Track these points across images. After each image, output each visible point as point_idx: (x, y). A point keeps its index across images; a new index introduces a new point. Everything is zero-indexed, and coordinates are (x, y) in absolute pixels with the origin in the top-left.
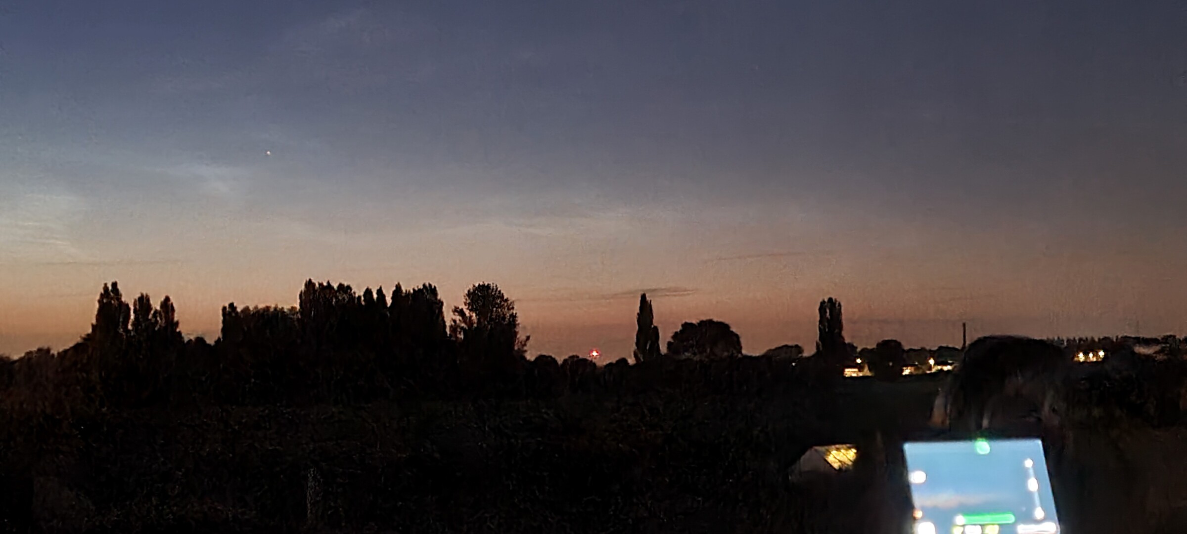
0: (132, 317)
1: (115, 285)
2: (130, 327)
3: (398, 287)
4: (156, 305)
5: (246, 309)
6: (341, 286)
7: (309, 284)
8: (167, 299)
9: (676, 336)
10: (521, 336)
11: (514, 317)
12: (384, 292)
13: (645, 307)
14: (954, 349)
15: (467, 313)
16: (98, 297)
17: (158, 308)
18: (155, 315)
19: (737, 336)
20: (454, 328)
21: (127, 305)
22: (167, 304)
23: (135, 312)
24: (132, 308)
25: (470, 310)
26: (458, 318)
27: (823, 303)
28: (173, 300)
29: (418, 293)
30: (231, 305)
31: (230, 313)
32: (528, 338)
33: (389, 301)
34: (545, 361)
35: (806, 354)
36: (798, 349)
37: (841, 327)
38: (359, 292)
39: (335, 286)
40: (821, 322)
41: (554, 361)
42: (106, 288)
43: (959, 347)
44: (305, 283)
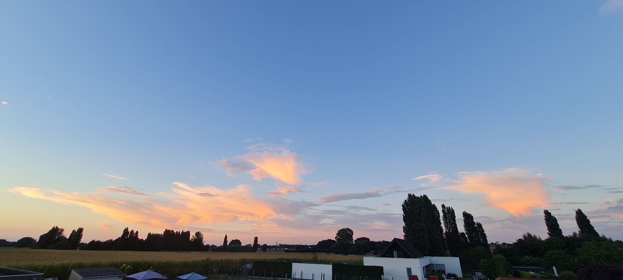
0: (129, 234)
1: (127, 228)
2: (128, 236)
3: (183, 231)
4: (135, 232)
5: (153, 234)
6: (172, 230)
7: (166, 230)
8: (137, 231)
9: (231, 242)
10: (203, 241)
11: (203, 238)
12: (180, 232)
13: (226, 237)
14: (275, 246)
15: (195, 236)
16: (123, 230)
17: (135, 233)
18: (134, 234)
19: (241, 242)
20: (192, 239)
21: (129, 232)
22: (137, 233)
23: (130, 233)
24: (130, 232)
26: (193, 237)
27: (255, 237)
28: (138, 232)
29: (186, 232)
30: (150, 233)
31: (149, 234)
32: (205, 241)
33: (181, 233)
34: (208, 245)
35: (252, 246)
36: (251, 245)
37: (257, 242)
38: (175, 231)
39: (171, 230)
40: (255, 240)
41: (209, 246)
42: (126, 228)
43: (276, 245)
44: (165, 229)
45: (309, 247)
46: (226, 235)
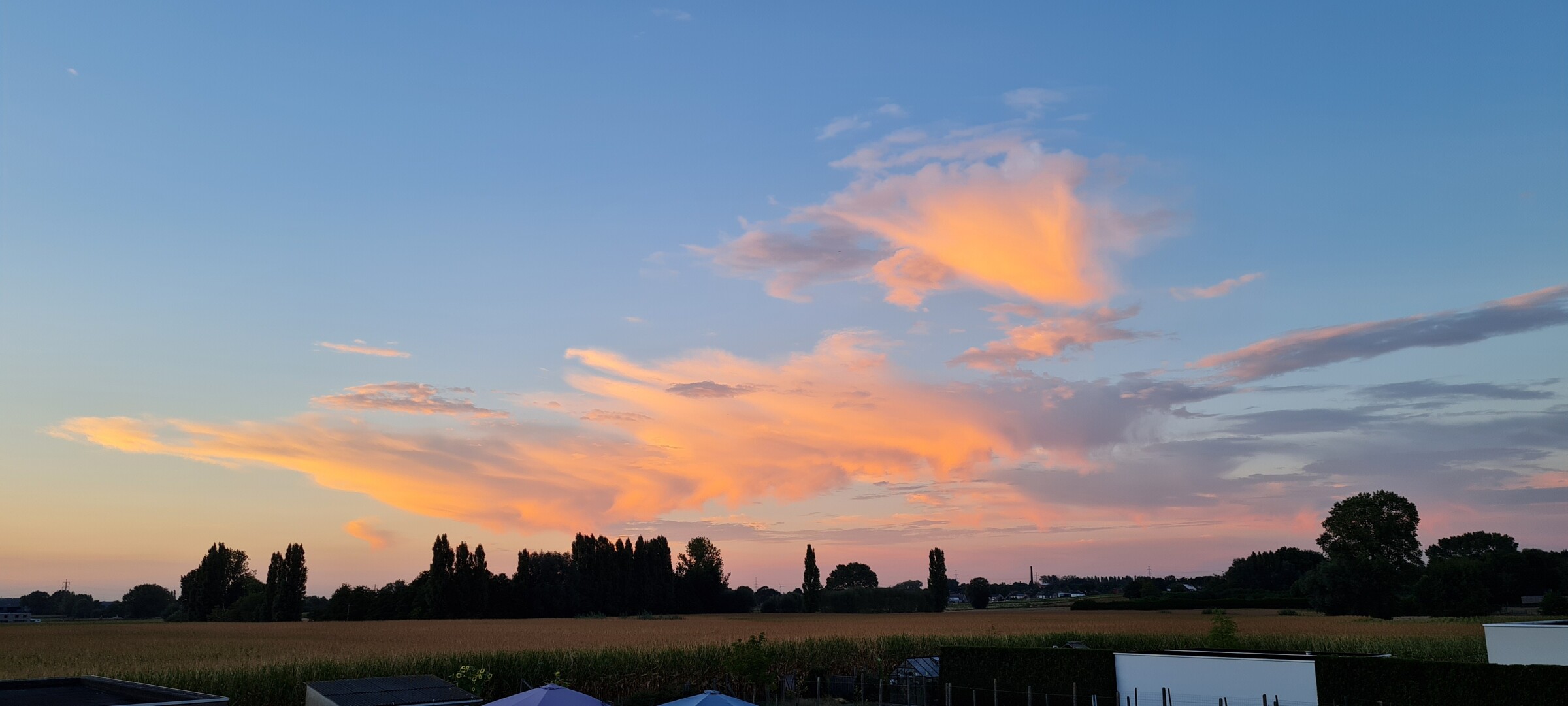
0: (456, 559)
2: (454, 567)
3: (640, 538)
4: (472, 550)
5: (535, 553)
6: (601, 537)
7: (579, 537)
8: (480, 547)
9: (833, 574)
10: (725, 573)
11: (720, 560)
12: (631, 542)
13: (810, 554)
14: (1024, 584)
15: (688, 558)
16: (433, 545)
17: (474, 553)
18: (471, 558)
19: (874, 575)
20: (680, 568)
21: (452, 551)
22: (480, 551)
23: (458, 556)
24: (455, 552)
25: (690, 556)
26: (681, 561)
27: (931, 552)
28: (485, 549)
29: (653, 541)
30: (525, 551)
31: (523, 556)
32: (730, 574)
33: (634, 547)
34: (744, 590)
35: (922, 588)
36: (918, 583)
37: (945, 569)
38: (613, 541)
39: (597, 538)
40: (931, 565)
41: (752, 591)
42: (438, 539)
43: (1028, 582)
44: (576, 535)
45: (1189, 587)
46: (809, 546)
